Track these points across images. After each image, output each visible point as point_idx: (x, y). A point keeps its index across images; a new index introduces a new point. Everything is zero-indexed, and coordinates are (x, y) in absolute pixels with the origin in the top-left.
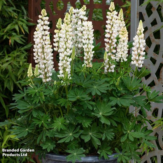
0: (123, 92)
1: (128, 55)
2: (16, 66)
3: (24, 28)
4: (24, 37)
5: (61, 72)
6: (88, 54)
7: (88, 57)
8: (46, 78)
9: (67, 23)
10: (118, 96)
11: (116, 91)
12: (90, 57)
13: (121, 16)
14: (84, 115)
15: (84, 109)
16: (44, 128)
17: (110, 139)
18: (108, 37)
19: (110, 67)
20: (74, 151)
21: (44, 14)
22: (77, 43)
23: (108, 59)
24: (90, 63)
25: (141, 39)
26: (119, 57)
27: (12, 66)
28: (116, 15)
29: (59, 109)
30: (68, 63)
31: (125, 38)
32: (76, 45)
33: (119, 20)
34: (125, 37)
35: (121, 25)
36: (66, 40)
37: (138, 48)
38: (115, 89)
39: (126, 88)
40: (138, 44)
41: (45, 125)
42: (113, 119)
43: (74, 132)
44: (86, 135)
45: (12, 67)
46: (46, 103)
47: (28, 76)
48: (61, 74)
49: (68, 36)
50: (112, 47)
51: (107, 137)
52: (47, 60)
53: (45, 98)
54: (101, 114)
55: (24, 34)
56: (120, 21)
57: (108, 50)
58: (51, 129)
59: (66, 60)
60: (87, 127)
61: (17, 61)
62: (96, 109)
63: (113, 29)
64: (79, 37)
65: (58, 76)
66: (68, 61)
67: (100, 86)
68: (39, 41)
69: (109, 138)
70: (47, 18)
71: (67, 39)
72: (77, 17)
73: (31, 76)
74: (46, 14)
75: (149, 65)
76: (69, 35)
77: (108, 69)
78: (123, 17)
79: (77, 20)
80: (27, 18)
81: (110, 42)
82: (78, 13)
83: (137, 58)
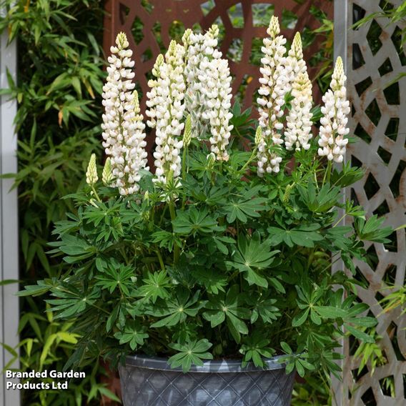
0: (298, 216)
1: (311, 135)
2: (74, 172)
3: (94, 85)
4: (93, 105)
5: (159, 171)
6: (219, 132)
7: (220, 138)
8: (128, 185)
9: (172, 62)
10: (287, 226)
11: (283, 214)
12: (223, 138)
13: (297, 50)
14: (209, 267)
15: (209, 253)
16: (122, 298)
17: (270, 321)
18: (264, 96)
19: (269, 161)
20: (186, 345)
21: (122, 44)
22: (200, 109)
23: (265, 144)
24: (224, 151)
25: (339, 99)
26: (292, 140)
27: (64, 172)
28: (283, 45)
29: (156, 256)
30: (176, 152)
31: (306, 97)
32: (198, 115)
33: (293, 57)
34: (304, 95)
35: (297, 69)
36: (171, 101)
37: (332, 120)
38: (280, 209)
39: (306, 207)
40: (333, 109)
41: (124, 289)
42: (275, 277)
43: (189, 304)
44: (215, 312)
45: (65, 175)
46: (125, 240)
47: (88, 181)
48: (159, 177)
49: (174, 93)
50: (273, 117)
51: (262, 316)
52: (129, 146)
53: (125, 230)
54: (247, 264)
55: (93, 97)
56: (295, 59)
57: (265, 123)
58: (137, 299)
59: (170, 145)
60: (217, 293)
61: (75, 162)
62: (235, 253)
63: (275, 76)
64: (203, 96)
65: (154, 180)
66: (174, 148)
67: (245, 203)
68: (112, 104)
69: (266, 319)
70: (130, 53)
71: (174, 98)
72: (199, 52)
73: (94, 182)
74: (126, 44)
75: (375, 165)
76: (177, 89)
77: (265, 167)
78: (301, 50)
79: (200, 58)
80: (100, 62)
81: (270, 104)
82: (202, 44)
83: (331, 141)
